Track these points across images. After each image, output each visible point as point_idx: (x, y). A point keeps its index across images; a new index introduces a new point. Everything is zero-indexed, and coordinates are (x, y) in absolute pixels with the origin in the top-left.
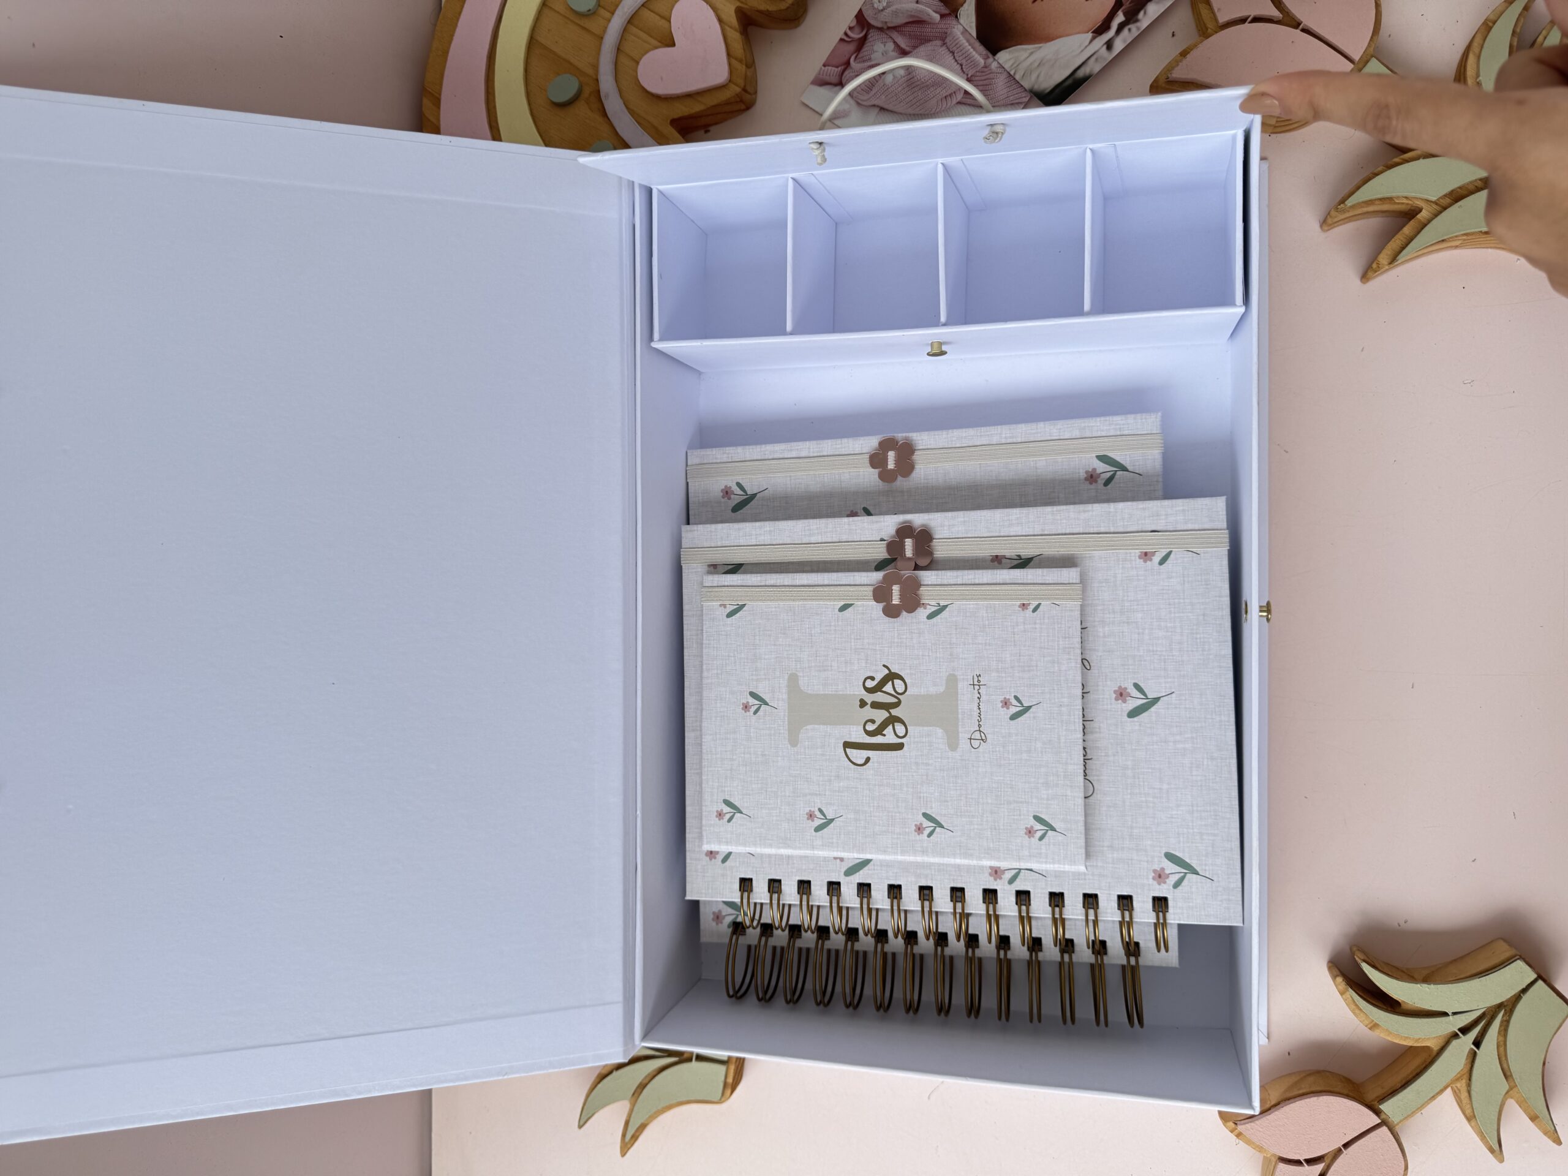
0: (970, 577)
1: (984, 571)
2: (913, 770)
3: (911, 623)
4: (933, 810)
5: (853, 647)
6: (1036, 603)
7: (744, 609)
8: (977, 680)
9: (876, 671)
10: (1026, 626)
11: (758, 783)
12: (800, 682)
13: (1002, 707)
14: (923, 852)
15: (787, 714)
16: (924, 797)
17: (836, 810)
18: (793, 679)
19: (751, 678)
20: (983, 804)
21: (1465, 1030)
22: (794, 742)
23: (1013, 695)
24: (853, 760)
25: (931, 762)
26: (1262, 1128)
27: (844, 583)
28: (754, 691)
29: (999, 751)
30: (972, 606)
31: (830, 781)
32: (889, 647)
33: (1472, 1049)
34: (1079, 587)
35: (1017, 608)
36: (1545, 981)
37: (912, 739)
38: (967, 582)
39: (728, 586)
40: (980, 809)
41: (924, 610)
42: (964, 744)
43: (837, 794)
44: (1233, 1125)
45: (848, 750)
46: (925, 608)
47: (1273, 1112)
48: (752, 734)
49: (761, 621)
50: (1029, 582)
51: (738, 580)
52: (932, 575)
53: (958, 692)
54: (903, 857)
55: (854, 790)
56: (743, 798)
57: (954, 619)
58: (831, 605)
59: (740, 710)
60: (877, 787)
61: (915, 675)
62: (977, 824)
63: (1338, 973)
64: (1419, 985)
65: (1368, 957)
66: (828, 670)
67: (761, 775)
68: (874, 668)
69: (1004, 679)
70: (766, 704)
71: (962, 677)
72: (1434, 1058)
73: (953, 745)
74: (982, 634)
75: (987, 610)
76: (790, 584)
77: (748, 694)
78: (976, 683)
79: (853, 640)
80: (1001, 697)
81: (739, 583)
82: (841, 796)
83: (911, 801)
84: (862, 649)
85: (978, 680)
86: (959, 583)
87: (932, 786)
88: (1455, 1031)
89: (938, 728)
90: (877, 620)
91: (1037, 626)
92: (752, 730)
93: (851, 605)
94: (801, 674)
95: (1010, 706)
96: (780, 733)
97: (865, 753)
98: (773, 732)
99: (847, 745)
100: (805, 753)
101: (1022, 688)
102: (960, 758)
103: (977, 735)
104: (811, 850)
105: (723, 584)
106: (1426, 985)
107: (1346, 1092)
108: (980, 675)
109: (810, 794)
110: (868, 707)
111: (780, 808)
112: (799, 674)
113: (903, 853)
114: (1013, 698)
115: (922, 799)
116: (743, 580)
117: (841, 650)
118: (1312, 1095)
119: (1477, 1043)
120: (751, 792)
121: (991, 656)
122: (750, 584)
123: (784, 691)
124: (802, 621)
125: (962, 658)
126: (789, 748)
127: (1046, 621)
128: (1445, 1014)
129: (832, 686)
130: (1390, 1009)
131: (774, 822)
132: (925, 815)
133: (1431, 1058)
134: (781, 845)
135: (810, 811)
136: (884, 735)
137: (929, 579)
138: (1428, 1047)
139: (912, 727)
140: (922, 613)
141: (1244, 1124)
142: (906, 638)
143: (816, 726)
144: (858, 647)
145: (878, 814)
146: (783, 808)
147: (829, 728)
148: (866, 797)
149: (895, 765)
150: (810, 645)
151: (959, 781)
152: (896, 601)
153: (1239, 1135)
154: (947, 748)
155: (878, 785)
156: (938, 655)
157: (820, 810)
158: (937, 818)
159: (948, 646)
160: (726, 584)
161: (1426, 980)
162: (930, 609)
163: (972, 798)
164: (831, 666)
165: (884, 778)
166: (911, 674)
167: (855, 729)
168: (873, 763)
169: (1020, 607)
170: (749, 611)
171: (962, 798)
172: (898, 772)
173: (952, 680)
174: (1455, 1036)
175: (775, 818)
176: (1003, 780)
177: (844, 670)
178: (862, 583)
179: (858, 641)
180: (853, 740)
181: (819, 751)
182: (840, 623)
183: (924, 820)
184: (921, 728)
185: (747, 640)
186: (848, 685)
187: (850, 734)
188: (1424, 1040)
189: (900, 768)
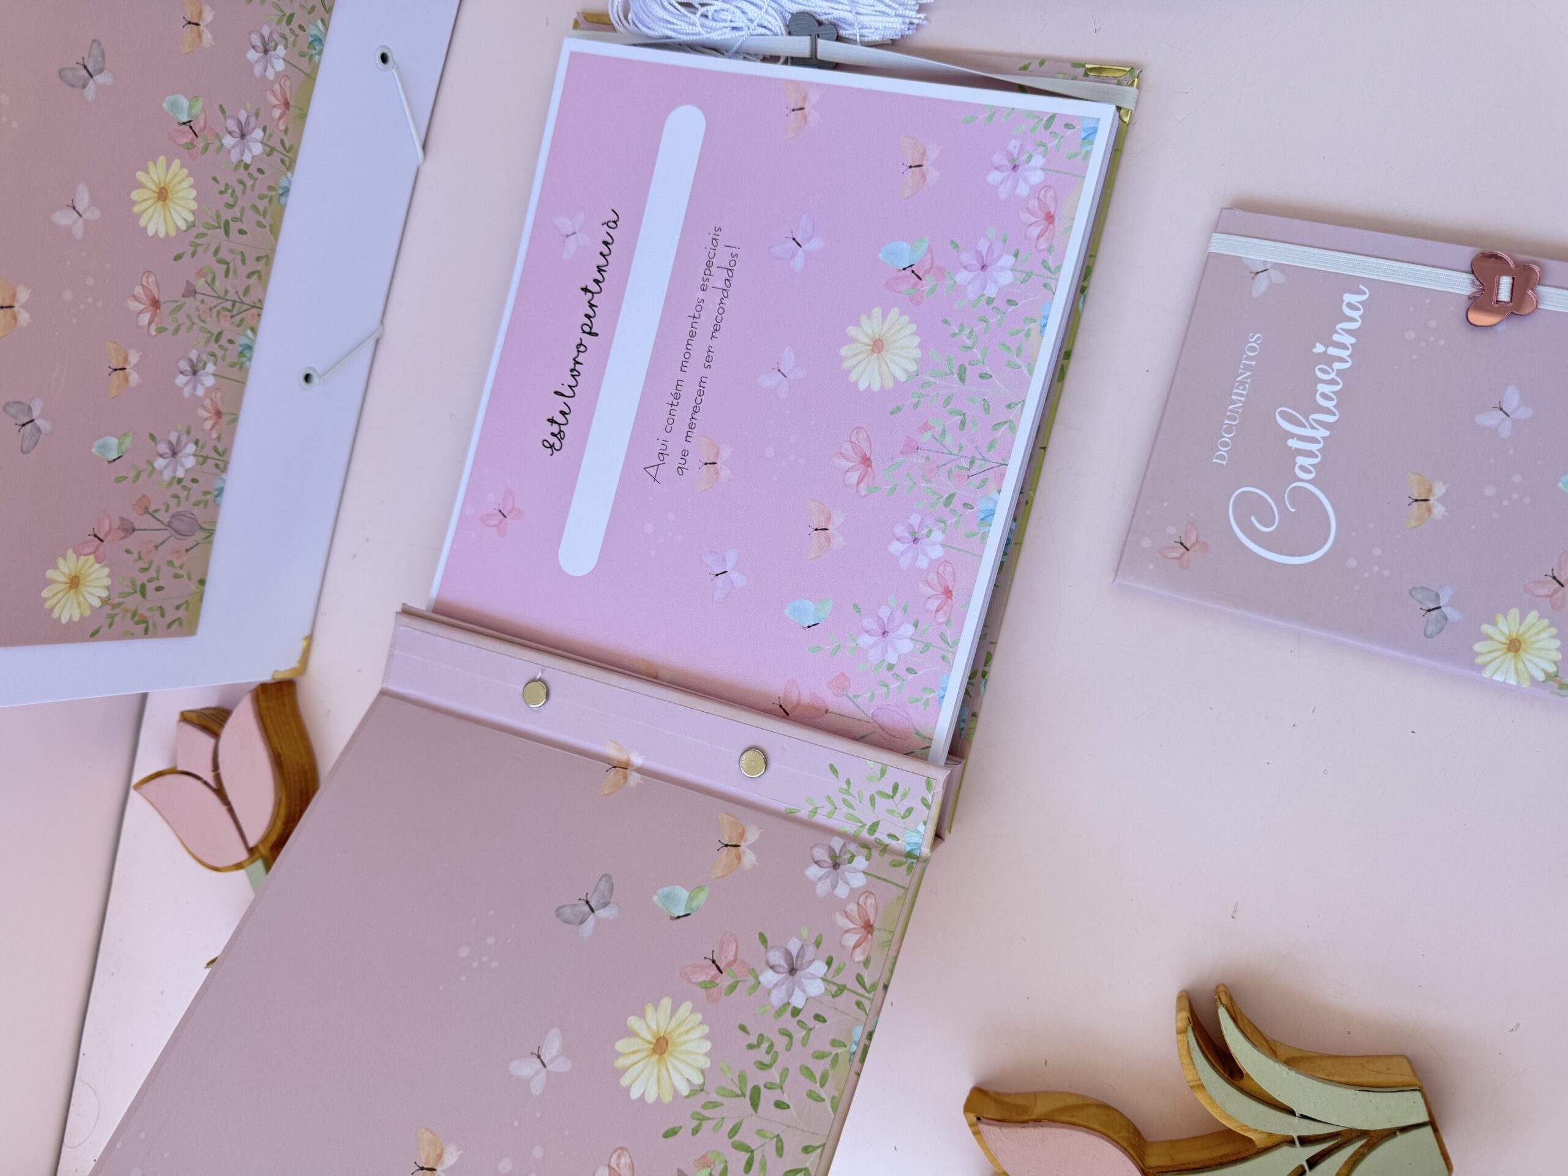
21: (1305, 1141)
26: (1006, 1138)
33: (1302, 1167)
36: (1436, 1130)
44: (975, 1119)
47: (1028, 1127)
63: (1187, 1008)
64: (1277, 1065)
65: (1232, 1006)
72: (1251, 1155)
88: (1293, 1137)
106: (1287, 1069)
107: (1125, 1145)
118: (1084, 1129)
119: (1313, 1162)
128: (1291, 1112)
130: (1227, 1076)
133: (1244, 1155)
138: (1250, 1140)
141: (988, 1124)
153: (976, 1133)
161: (1290, 1062)
174: (1291, 1142)
188: (1249, 1130)
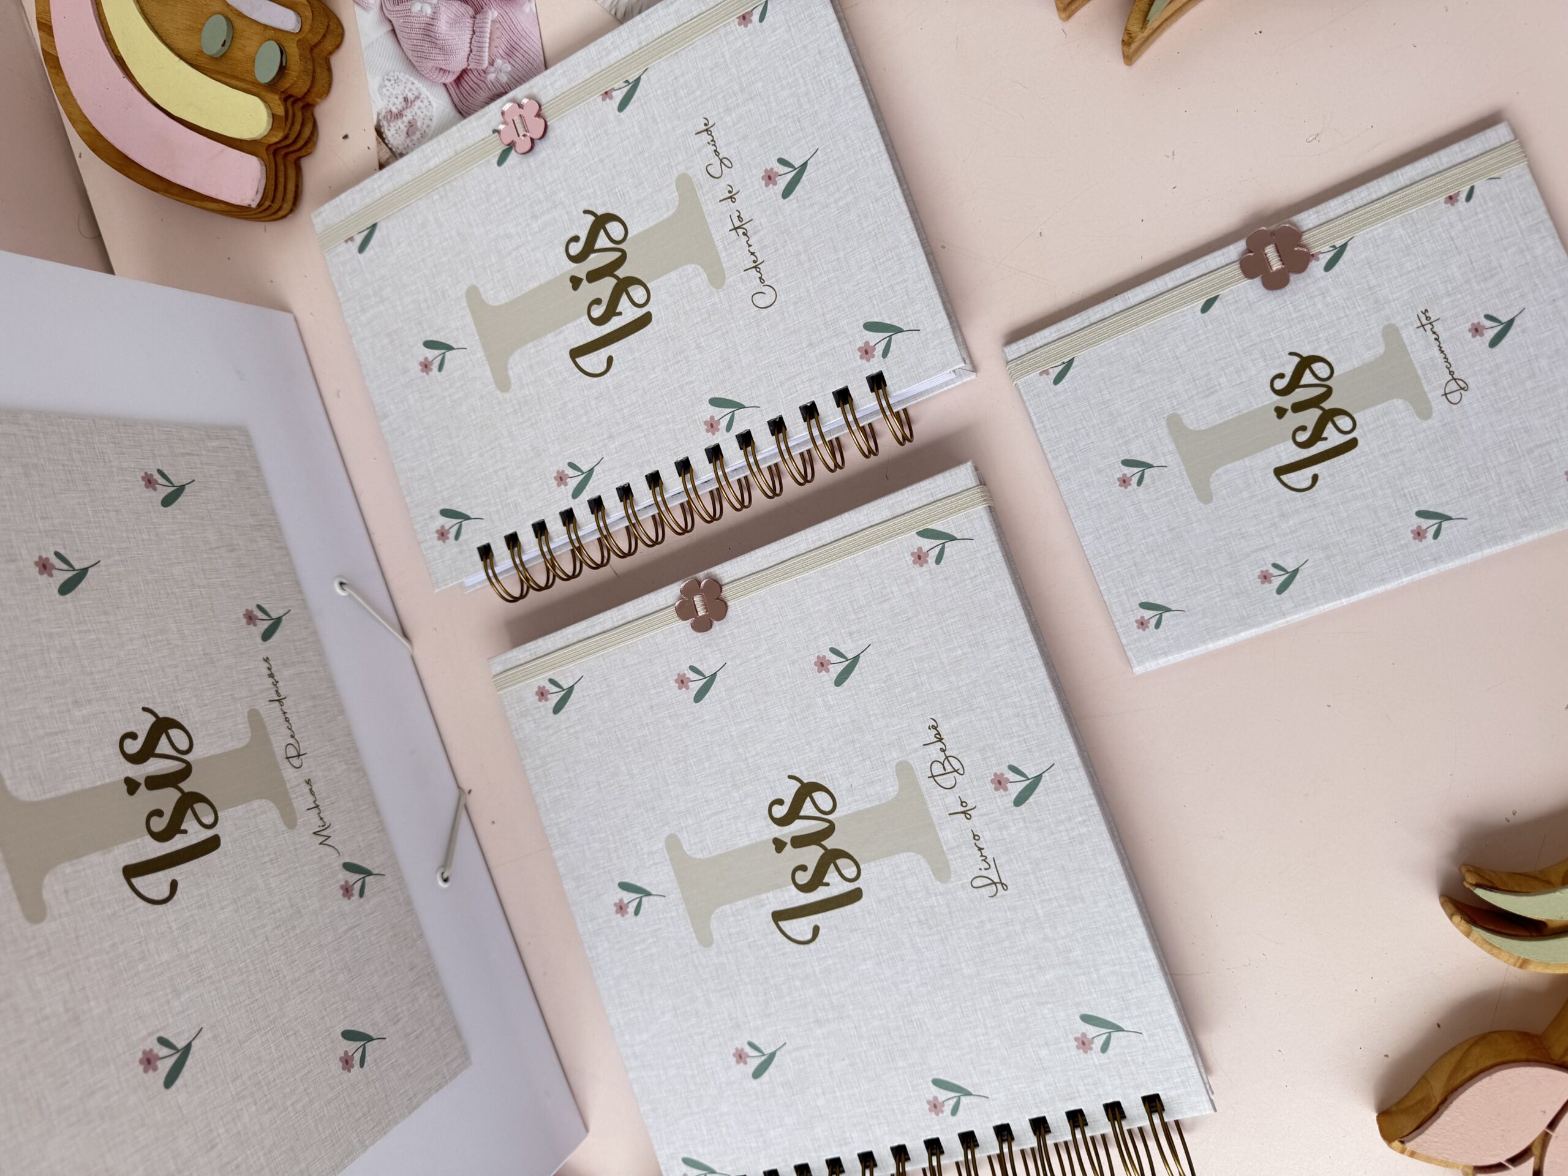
0: (1363, 195)
1: (1380, 180)
2: (1381, 466)
3: (1306, 285)
4: (1429, 502)
5: (1239, 348)
6: (1467, 188)
7: (1074, 365)
8: (1425, 318)
9: (1283, 365)
10: (1465, 223)
11: (1177, 567)
12: (1184, 421)
13: (1474, 336)
14: (1435, 559)
15: (1182, 467)
16: (1409, 492)
17: (1296, 557)
18: (1174, 423)
19: (1116, 443)
20: (1495, 467)
22: (1205, 496)
23: (1482, 316)
24: (1296, 487)
25: (1402, 445)
27: (1195, 276)
28: (1127, 457)
29: (1492, 393)
30: (1380, 230)
31: (1274, 525)
32: (1288, 328)
34: (1515, 145)
35: (1444, 206)
37: (1366, 429)
38: (1362, 203)
39: (1041, 347)
40: (1493, 475)
41: (1317, 263)
42: (1438, 404)
43: (1290, 536)
45: (1284, 478)
46: (1318, 259)
48: (1145, 511)
49: (1102, 370)
50: (1446, 166)
51: (1051, 333)
52: (1310, 215)
53: (1404, 344)
54: (1410, 578)
55: (1311, 522)
56: (1165, 592)
57: (1363, 256)
58: (1188, 310)
59: (1117, 488)
60: (1341, 506)
61: (1338, 347)
62: (1497, 496)
66: (1216, 391)
67: (1177, 556)
68: (1278, 362)
69: (1462, 301)
70: (1150, 466)
71: (1403, 323)
73: (1424, 411)
74: (1408, 258)
75: (1403, 226)
76: (1123, 307)
77: (1121, 465)
78: (1424, 321)
79: (1236, 340)
80: (1467, 325)
81: (1055, 336)
82: (1297, 537)
83: (1394, 505)
84: (1252, 346)
85: (1427, 318)
86: (1350, 208)
87: (1415, 475)
89: (1395, 400)
90: (1259, 301)
91: (1481, 216)
92: (1144, 506)
93: (1215, 299)
94: (1183, 411)
95: (1484, 331)
96: (1183, 495)
97: (1309, 472)
98: (1173, 497)
99: (1280, 472)
100: (1227, 504)
101: (1493, 301)
102: (1440, 424)
103: (1453, 386)
104: (1281, 619)
105: (1034, 347)
108: (1426, 310)
109: (1253, 552)
110: (1290, 413)
111: (1220, 585)
112: (1179, 413)
113: (1407, 572)
114: (1484, 319)
115: (1408, 497)
116: (1059, 330)
117: (1225, 358)
120: (1173, 581)
121: (1432, 280)
122: (1070, 332)
123: (1168, 441)
124: (1157, 346)
125: (1394, 300)
126: (1203, 507)
127: (1490, 204)
129: (1230, 408)
131: (1219, 604)
132: (1421, 514)
134: (1239, 628)
135: (1262, 571)
136: (1326, 439)
137: (1308, 221)
139: (1359, 414)
140: (1316, 267)
142: (1307, 308)
143: (1229, 466)
144: (1245, 346)
145: (1355, 538)
146: (1223, 582)
147: (1247, 461)
148: (1330, 524)
149: (1355, 469)
150: (1180, 370)
151: (1451, 452)
152: (1276, 265)
154: (1418, 419)
155: (1342, 503)
156: (1359, 309)
157: (1275, 566)
158: (1438, 511)
159: (1369, 293)
160: (1038, 345)
162: (1324, 258)
163: (1477, 467)
164: (1219, 385)
165: (1346, 491)
166: (1331, 349)
167: (1282, 448)
168: (1324, 479)
169: (1446, 202)
170: (1081, 364)
171: (1463, 472)
172: (1362, 476)
173: (1391, 333)
175: (1217, 599)
176: (1511, 426)
177: (1238, 382)
178: (1220, 266)
179: (1243, 338)
180: (1286, 462)
181: (1245, 494)
182: (1210, 327)
183: (1422, 520)
184: (1372, 409)
185: (1093, 401)
186: (1251, 397)
187: (1279, 457)
189: (1363, 470)
